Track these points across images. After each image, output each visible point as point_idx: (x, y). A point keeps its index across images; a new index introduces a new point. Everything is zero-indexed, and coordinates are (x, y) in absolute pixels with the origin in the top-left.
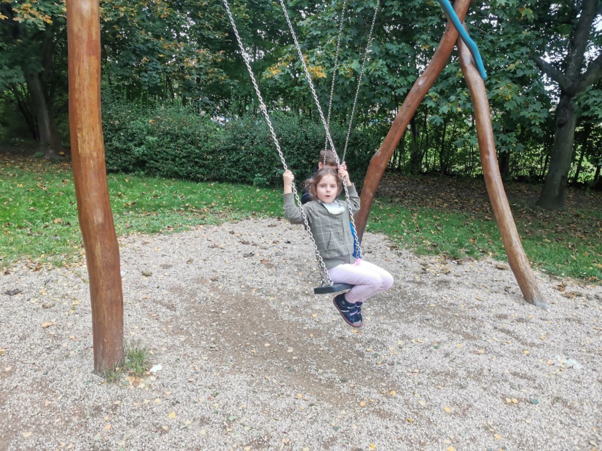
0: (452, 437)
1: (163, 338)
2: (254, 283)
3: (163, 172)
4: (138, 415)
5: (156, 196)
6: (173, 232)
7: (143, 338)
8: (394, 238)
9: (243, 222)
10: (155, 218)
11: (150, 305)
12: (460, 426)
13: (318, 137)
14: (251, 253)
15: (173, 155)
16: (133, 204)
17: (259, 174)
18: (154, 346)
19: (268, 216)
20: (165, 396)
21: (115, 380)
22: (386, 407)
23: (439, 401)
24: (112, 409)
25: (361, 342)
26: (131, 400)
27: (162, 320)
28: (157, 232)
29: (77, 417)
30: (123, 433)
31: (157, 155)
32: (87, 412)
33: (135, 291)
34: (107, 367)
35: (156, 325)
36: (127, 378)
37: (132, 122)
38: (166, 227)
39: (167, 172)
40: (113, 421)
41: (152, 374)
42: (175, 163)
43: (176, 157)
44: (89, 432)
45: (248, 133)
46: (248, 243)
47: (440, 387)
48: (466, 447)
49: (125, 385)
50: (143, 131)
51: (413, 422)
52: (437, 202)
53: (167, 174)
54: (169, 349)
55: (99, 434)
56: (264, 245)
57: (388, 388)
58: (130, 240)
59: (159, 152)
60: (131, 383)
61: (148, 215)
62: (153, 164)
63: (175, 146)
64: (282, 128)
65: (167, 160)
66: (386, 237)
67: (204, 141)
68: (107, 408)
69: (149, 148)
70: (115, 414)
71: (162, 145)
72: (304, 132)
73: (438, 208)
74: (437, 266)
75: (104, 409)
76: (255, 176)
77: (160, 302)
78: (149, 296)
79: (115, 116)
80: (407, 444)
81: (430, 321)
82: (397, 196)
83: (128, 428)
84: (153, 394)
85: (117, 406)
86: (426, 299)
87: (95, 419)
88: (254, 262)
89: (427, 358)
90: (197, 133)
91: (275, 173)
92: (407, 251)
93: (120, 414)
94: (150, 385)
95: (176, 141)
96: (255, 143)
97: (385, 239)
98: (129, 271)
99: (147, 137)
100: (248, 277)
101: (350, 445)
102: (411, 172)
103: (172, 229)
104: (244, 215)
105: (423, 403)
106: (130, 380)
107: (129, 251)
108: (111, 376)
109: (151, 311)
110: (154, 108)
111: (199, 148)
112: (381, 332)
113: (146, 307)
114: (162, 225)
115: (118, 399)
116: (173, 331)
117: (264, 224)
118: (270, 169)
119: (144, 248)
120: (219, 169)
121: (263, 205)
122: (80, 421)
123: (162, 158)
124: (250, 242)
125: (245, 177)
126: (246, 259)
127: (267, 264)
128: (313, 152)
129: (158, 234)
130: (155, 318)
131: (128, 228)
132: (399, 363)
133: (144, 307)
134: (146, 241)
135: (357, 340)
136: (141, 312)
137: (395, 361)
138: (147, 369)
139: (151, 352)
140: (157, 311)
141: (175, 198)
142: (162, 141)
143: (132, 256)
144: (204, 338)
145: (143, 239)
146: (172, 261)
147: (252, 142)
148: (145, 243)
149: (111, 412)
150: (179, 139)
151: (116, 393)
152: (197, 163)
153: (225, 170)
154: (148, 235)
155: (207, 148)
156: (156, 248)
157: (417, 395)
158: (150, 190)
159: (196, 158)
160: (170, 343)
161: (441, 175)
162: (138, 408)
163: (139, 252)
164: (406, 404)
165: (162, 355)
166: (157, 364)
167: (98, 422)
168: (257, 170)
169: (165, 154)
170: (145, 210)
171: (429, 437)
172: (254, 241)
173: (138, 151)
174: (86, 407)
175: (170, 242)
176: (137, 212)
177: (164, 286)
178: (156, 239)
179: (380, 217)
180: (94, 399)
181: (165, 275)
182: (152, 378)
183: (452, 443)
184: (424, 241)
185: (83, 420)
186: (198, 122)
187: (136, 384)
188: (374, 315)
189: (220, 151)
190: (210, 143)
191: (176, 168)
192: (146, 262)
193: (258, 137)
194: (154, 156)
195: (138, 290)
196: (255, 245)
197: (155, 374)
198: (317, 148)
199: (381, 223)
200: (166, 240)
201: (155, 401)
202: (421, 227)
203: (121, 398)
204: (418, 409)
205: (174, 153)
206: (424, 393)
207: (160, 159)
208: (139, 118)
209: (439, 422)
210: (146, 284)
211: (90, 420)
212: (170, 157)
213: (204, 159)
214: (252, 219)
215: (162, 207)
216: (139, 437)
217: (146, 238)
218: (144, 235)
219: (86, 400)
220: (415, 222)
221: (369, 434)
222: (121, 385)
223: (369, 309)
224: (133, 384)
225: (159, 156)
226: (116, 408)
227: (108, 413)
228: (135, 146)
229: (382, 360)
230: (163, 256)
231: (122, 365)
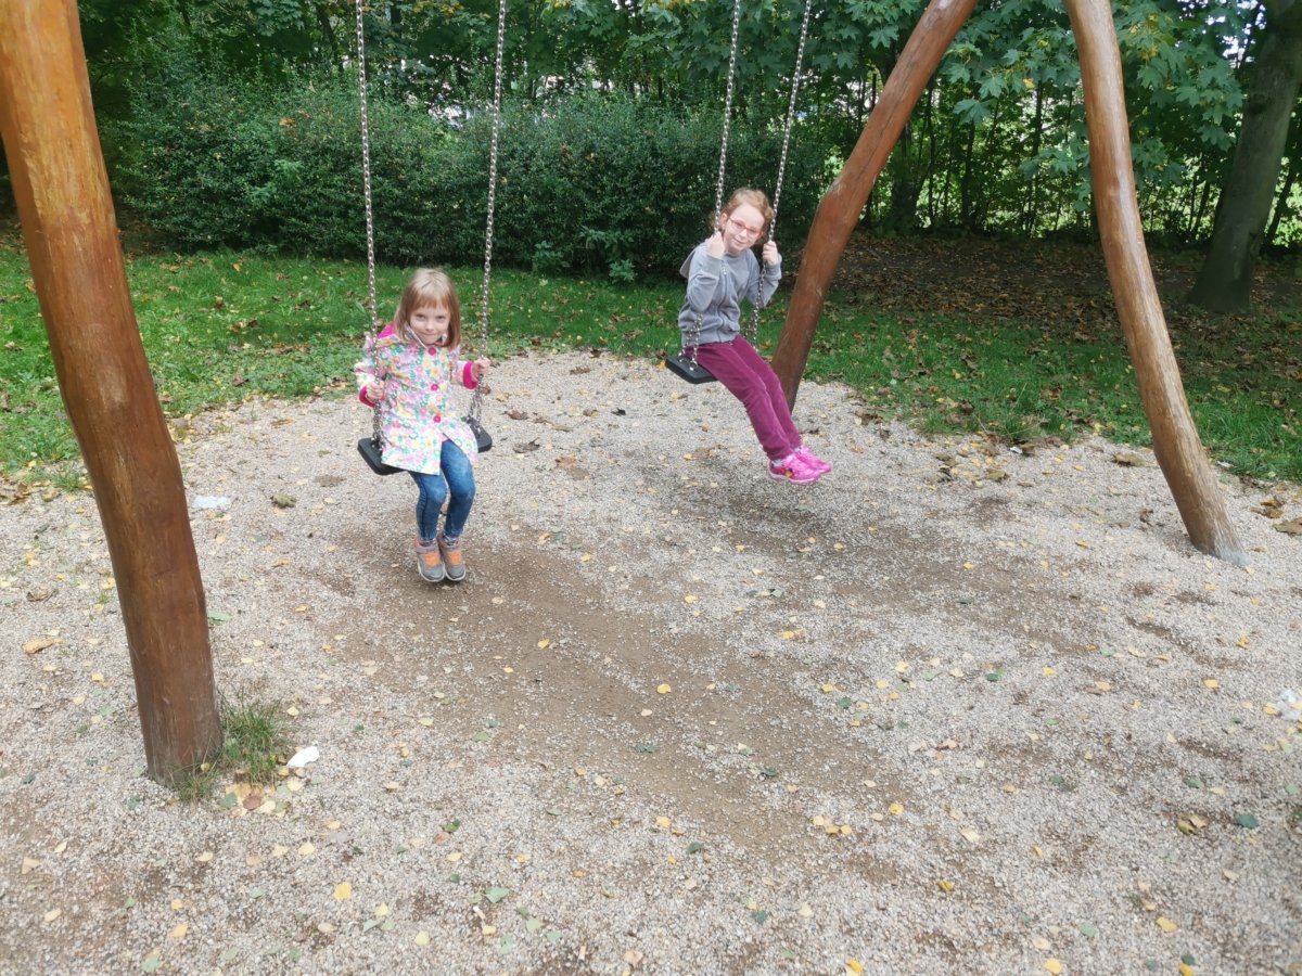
0: (1055, 930)
1: (324, 670)
2: (542, 519)
3: (321, 246)
4: (257, 892)
5: (305, 304)
6: (345, 392)
7: (272, 672)
8: (869, 393)
9: (511, 363)
10: (303, 357)
11: (290, 582)
12: (1070, 897)
13: (682, 148)
14: (532, 443)
15: (341, 203)
16: (251, 324)
17: (544, 243)
18: (300, 693)
19: (569, 347)
20: (325, 833)
21: (200, 795)
22: (882, 849)
23: (1012, 828)
24: (193, 876)
25: (806, 667)
26: (240, 850)
27: (320, 620)
28: (309, 394)
29: (102, 903)
30: (219, 946)
31: (304, 205)
32: (129, 888)
33: (256, 547)
34: (178, 763)
35: (307, 636)
36: (229, 788)
37: (240, 126)
38: (329, 380)
39: (331, 242)
40: (194, 910)
41: (292, 772)
42: (346, 222)
43: (349, 207)
44: (131, 948)
45: (516, 145)
46: (523, 417)
47: (1011, 788)
48: (1090, 959)
49: (228, 804)
50: (268, 147)
51: (952, 890)
52: (959, 299)
53: (331, 249)
54: (339, 699)
55: (156, 951)
56: (562, 421)
57: (883, 793)
58: (243, 415)
59: (308, 196)
60: (240, 800)
61: (288, 351)
62: (296, 225)
63: (346, 182)
64: (596, 130)
65: (328, 214)
66: (851, 391)
67: (413, 166)
68: (180, 875)
69: (284, 188)
70: (198, 891)
71: (315, 181)
72: (648, 138)
73: (963, 315)
74: (976, 460)
75: (171, 876)
76: (535, 249)
77: (316, 574)
78: (288, 559)
79: (198, 113)
80: (942, 955)
81: (971, 606)
82: (866, 288)
83: (231, 931)
84: (296, 830)
85: (204, 866)
86: (955, 547)
87: (148, 908)
88: (540, 465)
89: (971, 708)
90: (394, 147)
91: (583, 240)
92: (902, 426)
93: (213, 891)
94: (289, 804)
95: (346, 168)
96: (534, 169)
97: (849, 397)
98: (241, 497)
99: (277, 162)
100: (527, 504)
101: (798, 965)
102: (897, 229)
103: (343, 385)
104: (513, 346)
105: (972, 836)
106: (236, 792)
107: (241, 444)
108: (190, 785)
109: (294, 597)
110: (288, 89)
111: (402, 184)
112: (855, 638)
113: (282, 587)
114: (321, 375)
115: (208, 848)
116: (347, 650)
117: (561, 368)
118: (571, 231)
119: (274, 434)
120: (450, 234)
121: (556, 320)
122: (110, 915)
123: (316, 211)
124: (530, 414)
125: (513, 252)
126: (521, 456)
127: (573, 469)
128: (671, 186)
129: (310, 398)
130: (305, 616)
131: (240, 385)
132: (903, 725)
133: (278, 588)
134: (283, 416)
135: (795, 663)
136: (269, 601)
137: (894, 716)
138: (282, 760)
139: (292, 711)
140: (308, 598)
141: (351, 306)
142: (314, 171)
143: (248, 456)
144: (424, 665)
145: (275, 412)
146: (343, 466)
147: (527, 166)
148: (278, 423)
149: (190, 886)
150: (353, 164)
151: (204, 830)
152: (397, 220)
153: (464, 236)
154: (286, 403)
155: (420, 183)
156: (306, 435)
157: (957, 813)
158: (292, 291)
159: (395, 208)
160: (341, 684)
161: (964, 233)
162: (258, 872)
163: (264, 446)
164: (930, 838)
165: (319, 716)
166: (306, 743)
167: (157, 916)
168: (540, 233)
169: (322, 200)
170: (279, 339)
171: (995, 931)
172: (539, 410)
173: (259, 196)
174: (128, 873)
175: (338, 416)
176: (259, 344)
177: (326, 530)
178: (305, 412)
179: (833, 341)
180: (146, 849)
181: (327, 504)
182: (295, 785)
183: (1055, 946)
184: (940, 400)
185: (118, 911)
186: (395, 120)
187: (253, 802)
188: (833, 593)
189: (451, 190)
190: (426, 171)
191: (350, 235)
192: (280, 471)
193: (538, 154)
194: (296, 206)
195: (264, 543)
196: (540, 420)
197: (300, 773)
198: (679, 176)
199: (838, 355)
200: (329, 413)
201: (301, 850)
202: (928, 363)
203: (214, 843)
204: (963, 852)
205: (343, 198)
206: (974, 807)
207: (312, 213)
208: (257, 116)
209: (1018, 887)
210: (281, 527)
211: (134, 911)
212: (334, 208)
213: (414, 212)
214: (531, 354)
215: (319, 329)
216: (258, 959)
217: (283, 408)
218: (277, 402)
219: (128, 851)
220: (915, 352)
221: (845, 929)
222: (216, 807)
223: (820, 577)
224: (245, 803)
225: (308, 208)
226: (202, 874)
227: (181, 888)
228: (252, 183)
229: (861, 716)
230: (322, 454)
231: (215, 757)
